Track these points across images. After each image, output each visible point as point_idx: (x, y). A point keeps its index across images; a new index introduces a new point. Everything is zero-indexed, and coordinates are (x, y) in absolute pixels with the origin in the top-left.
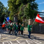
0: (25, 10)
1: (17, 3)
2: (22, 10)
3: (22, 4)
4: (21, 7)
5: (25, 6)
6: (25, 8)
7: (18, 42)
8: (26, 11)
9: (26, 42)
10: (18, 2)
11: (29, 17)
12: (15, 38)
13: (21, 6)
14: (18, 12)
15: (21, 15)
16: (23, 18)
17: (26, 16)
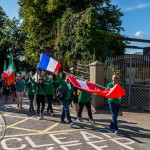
0: (77, 29)
1: (50, 8)
2: (67, 29)
3: (69, 11)
4: (63, 20)
5: (80, 18)
6: (79, 22)
7: (56, 140)
8: (81, 34)
9: (82, 140)
10: (54, 4)
11: (92, 53)
12: (46, 127)
13: (64, 16)
14: (54, 37)
15: (65, 49)
16: (71, 56)
17: (80, 50)
